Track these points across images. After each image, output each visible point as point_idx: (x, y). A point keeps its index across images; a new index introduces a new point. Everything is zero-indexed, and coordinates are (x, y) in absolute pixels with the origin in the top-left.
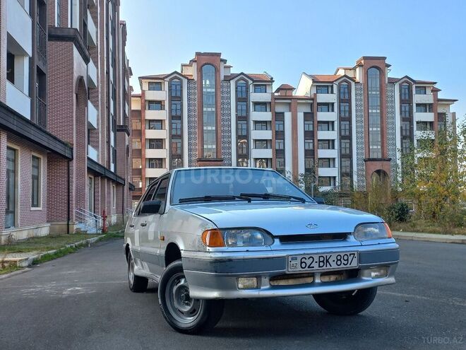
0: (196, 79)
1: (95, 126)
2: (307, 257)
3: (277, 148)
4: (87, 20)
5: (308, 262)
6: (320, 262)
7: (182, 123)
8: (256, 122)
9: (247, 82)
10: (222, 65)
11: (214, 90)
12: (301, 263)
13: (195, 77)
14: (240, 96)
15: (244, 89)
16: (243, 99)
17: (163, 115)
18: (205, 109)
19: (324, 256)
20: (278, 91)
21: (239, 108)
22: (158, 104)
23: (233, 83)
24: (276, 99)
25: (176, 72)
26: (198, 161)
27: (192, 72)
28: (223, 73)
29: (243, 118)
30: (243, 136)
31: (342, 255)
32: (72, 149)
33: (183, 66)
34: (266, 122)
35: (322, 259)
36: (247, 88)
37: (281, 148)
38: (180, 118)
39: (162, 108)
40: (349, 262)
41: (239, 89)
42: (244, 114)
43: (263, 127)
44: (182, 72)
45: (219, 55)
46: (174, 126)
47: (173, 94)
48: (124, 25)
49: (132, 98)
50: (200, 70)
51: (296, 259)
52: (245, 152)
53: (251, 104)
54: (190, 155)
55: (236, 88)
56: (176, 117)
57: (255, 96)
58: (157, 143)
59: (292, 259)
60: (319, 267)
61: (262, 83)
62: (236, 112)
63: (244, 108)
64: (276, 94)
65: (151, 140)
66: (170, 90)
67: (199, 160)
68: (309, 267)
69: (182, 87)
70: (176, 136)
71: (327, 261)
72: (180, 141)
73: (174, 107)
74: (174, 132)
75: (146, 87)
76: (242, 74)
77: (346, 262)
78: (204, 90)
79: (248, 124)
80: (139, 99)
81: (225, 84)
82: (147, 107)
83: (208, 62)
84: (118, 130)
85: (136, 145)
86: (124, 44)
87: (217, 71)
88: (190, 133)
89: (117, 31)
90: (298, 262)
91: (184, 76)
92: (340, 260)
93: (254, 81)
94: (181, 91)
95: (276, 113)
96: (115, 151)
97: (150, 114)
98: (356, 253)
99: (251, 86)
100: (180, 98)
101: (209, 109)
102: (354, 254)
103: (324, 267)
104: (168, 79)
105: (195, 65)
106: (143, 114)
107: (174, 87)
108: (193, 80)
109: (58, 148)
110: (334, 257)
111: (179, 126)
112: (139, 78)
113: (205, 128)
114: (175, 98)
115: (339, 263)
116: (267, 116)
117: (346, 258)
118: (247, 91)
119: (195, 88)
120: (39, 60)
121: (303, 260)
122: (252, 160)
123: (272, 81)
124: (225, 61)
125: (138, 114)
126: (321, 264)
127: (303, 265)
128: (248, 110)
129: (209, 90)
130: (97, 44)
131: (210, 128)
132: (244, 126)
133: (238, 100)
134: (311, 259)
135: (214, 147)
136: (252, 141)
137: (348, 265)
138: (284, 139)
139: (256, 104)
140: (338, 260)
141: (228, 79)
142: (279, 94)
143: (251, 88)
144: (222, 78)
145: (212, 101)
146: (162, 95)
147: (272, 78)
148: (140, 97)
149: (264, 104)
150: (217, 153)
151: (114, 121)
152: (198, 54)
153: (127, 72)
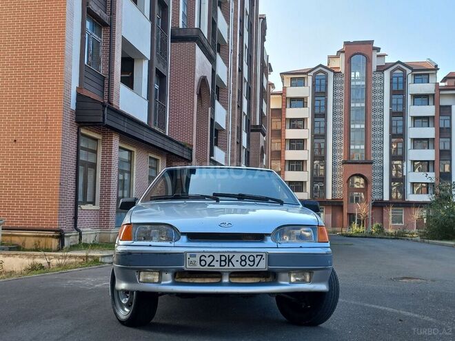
0: (343, 72)
1: (224, 126)
2: (207, 255)
3: (442, 148)
4: (217, 18)
5: (209, 260)
6: (221, 261)
7: (326, 121)
8: (415, 118)
9: (404, 71)
10: (375, 54)
11: (364, 83)
12: (201, 261)
13: (342, 70)
14: (395, 88)
15: (401, 80)
16: (398, 91)
17: (305, 113)
18: (352, 105)
19: (226, 255)
20: (444, 80)
21: (394, 101)
22: (301, 101)
23: (387, 74)
24: (441, 90)
25: (321, 66)
26: (343, 164)
27: (340, 64)
28: (376, 63)
29: (398, 114)
30: (398, 136)
31: (247, 255)
32: (191, 150)
33: (330, 57)
34: (428, 118)
35: (223, 258)
36: (405, 77)
37: (447, 147)
38: (324, 116)
39: (304, 105)
40: (256, 264)
41: (395, 80)
42: (400, 109)
43: (424, 123)
44: (328, 65)
45: (371, 42)
46: (317, 124)
47: (318, 89)
48: (264, 19)
49: (271, 96)
50: (348, 62)
51: (195, 256)
52: (400, 153)
53: (409, 97)
54: (334, 157)
55: (391, 79)
56: (319, 115)
57: (414, 88)
58: (298, 144)
59: (191, 256)
60: (221, 266)
61: (424, 72)
62: (391, 106)
63: (400, 101)
64: (443, 84)
65: (291, 141)
66: (314, 85)
67: (345, 163)
68: (209, 265)
69: (327, 81)
70: (319, 136)
71: (230, 261)
72: (324, 141)
73: (317, 103)
74: (317, 132)
75: (288, 83)
76: (399, 62)
77: (252, 264)
78: (353, 83)
79: (404, 121)
80: (280, 96)
81: (378, 75)
82: (288, 105)
83: (358, 51)
84: (252, 131)
85: (276, 146)
86: (263, 40)
87: (368, 61)
88: (334, 132)
89: (255, 26)
90: (197, 259)
91: (331, 70)
92: (245, 260)
93: (413, 70)
94: (326, 86)
95: (441, 107)
96: (248, 152)
97: (292, 113)
98: (264, 255)
99: (410, 76)
100: (325, 94)
101: (358, 105)
102: (262, 256)
103: (226, 267)
104: (312, 74)
105: (342, 56)
106: (283, 113)
107: (318, 82)
108: (340, 72)
109: (176, 150)
110: (237, 257)
111: (322, 125)
112: (281, 74)
113: (352, 126)
114: (319, 93)
115: (243, 263)
116: (430, 110)
117: (252, 258)
118: (405, 83)
119: (342, 82)
120: (159, 62)
121: (202, 258)
122: (409, 163)
123: (436, 69)
124: (378, 49)
125: (279, 112)
126: (223, 263)
127: (203, 263)
128: (404, 104)
129: (358, 83)
130: (229, 42)
131: (358, 126)
132: (400, 123)
133: (393, 93)
134: (211, 258)
135: (363, 147)
136: (409, 141)
137: (255, 267)
138: (451, 138)
139: (415, 96)
140: (242, 260)
141: (381, 69)
142: (446, 84)
143: (410, 79)
144: (374, 68)
145: (362, 95)
146: (305, 91)
147: (436, 66)
148: (281, 94)
149: (426, 96)
150: (366, 154)
151: (248, 121)
152: (346, 44)
153: (266, 69)
